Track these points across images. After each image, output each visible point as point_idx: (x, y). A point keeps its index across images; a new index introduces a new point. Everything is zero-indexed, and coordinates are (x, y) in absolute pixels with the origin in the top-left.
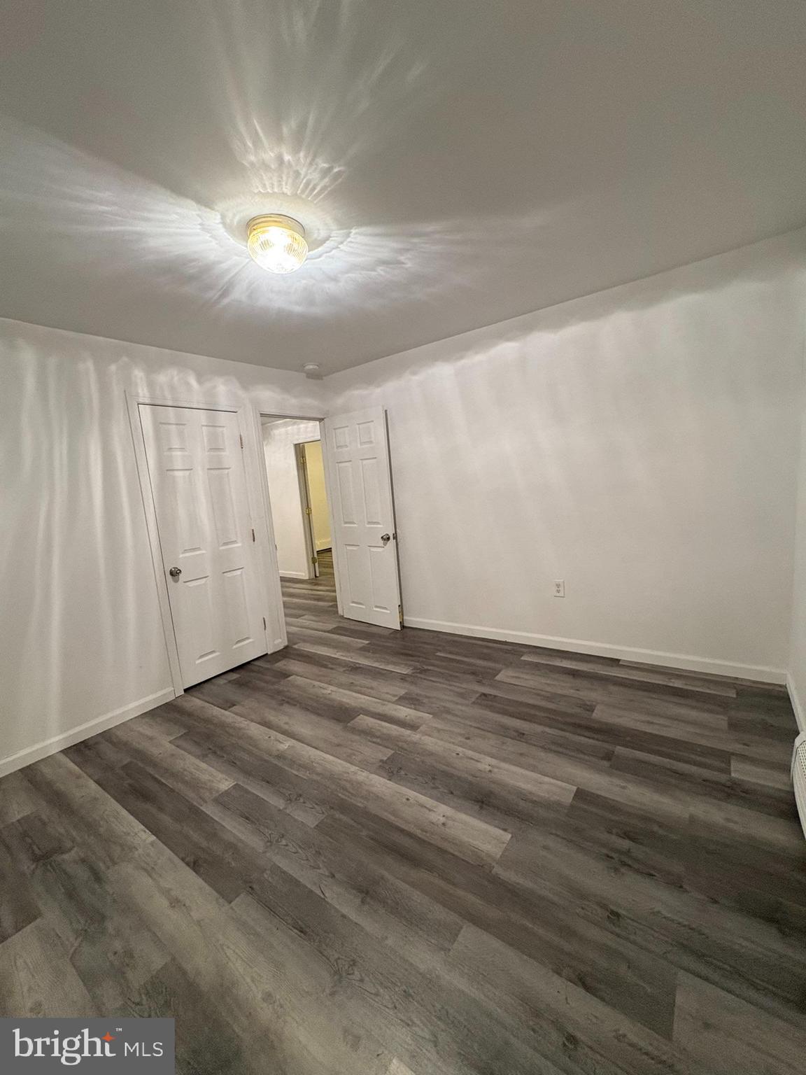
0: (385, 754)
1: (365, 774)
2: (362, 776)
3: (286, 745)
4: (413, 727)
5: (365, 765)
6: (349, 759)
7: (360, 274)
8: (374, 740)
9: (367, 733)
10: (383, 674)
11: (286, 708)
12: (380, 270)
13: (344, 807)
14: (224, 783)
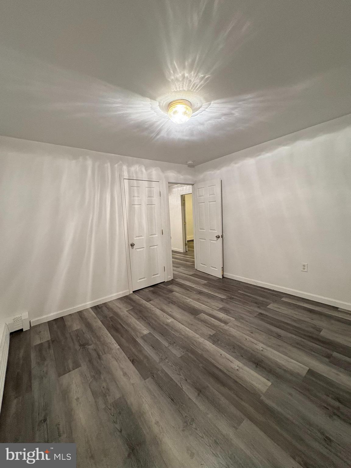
0: (212, 332)
1: (203, 339)
2: (201, 340)
3: (170, 320)
4: (226, 323)
5: (202, 335)
6: (196, 331)
7: (214, 121)
8: (208, 325)
9: (204, 321)
10: (213, 297)
11: (171, 305)
12: (223, 118)
13: (193, 352)
14: (146, 332)
